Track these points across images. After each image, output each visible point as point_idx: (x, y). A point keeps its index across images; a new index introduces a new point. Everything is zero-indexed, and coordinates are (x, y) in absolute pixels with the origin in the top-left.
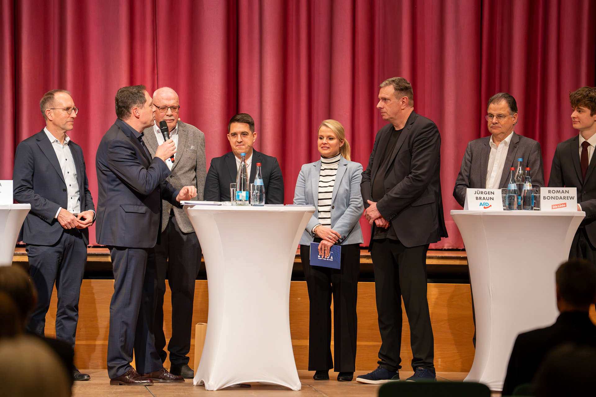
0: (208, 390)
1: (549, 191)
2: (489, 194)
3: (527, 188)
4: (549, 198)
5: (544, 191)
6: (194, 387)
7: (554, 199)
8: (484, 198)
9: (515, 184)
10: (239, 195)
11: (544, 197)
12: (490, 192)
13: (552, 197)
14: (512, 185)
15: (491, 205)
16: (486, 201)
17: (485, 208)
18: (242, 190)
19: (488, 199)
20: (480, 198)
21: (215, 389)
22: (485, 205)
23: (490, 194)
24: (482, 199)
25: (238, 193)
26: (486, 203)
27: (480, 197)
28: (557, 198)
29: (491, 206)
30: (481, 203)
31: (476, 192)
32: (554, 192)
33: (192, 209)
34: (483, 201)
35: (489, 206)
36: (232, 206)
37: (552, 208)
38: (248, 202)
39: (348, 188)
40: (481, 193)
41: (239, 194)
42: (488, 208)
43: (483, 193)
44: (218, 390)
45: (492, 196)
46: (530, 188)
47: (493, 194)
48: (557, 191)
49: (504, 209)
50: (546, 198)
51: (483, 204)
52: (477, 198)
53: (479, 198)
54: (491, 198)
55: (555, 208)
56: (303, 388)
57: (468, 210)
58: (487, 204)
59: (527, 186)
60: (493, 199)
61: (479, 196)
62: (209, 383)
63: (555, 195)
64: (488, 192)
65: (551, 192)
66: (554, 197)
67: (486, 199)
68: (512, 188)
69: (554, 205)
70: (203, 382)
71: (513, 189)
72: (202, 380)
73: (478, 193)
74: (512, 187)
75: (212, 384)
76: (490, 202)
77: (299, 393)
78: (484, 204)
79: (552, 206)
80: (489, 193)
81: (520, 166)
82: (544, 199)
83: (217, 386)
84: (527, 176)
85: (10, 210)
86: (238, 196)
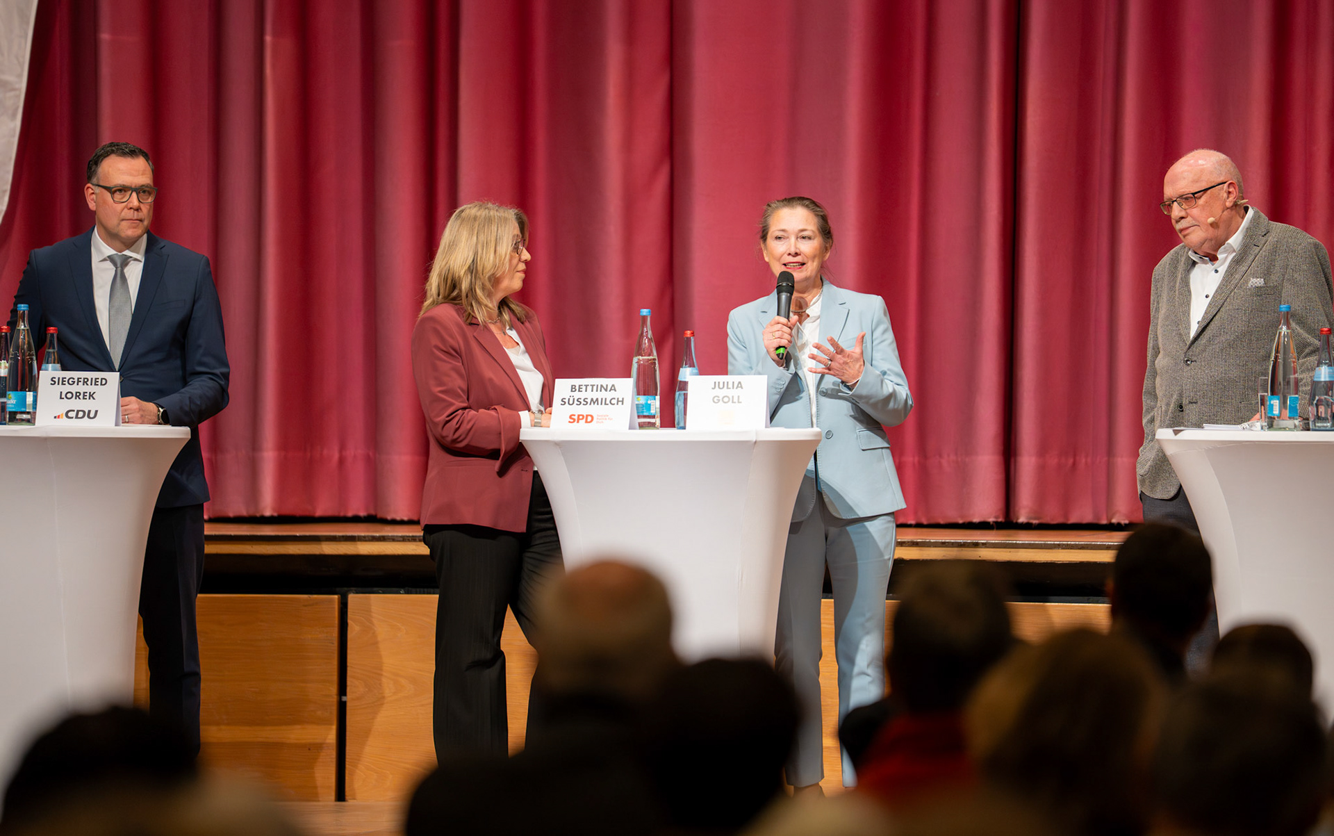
85: (756, 442)
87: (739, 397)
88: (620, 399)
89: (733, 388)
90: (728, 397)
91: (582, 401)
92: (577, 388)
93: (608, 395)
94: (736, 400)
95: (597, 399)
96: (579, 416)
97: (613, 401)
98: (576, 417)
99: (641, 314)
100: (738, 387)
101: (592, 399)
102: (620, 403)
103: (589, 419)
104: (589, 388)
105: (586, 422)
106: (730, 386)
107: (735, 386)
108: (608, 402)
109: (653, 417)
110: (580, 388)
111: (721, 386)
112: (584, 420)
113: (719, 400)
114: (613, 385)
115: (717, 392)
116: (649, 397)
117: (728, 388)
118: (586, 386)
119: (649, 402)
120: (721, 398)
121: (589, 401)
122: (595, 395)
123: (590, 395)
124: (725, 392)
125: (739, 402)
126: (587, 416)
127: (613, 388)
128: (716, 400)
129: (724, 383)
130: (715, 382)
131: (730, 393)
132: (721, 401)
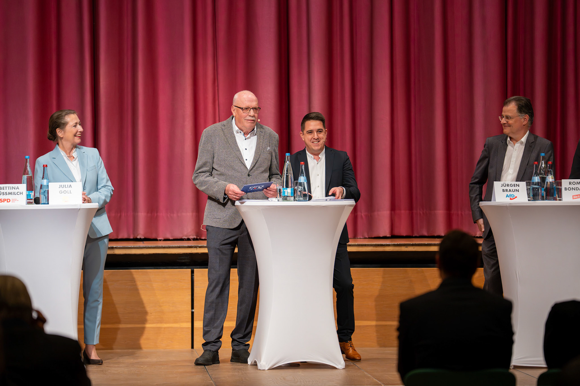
0: (260, 370)
1: (570, 182)
3: (550, 180)
4: (569, 189)
5: (565, 183)
6: (249, 366)
7: (575, 190)
8: (510, 190)
9: (539, 177)
11: (565, 188)
12: (516, 185)
13: (572, 188)
14: (536, 178)
15: (516, 196)
16: (512, 193)
17: (511, 199)
19: (514, 191)
20: (507, 190)
21: (267, 369)
22: (511, 196)
26: (512, 195)
27: (506, 190)
28: (577, 189)
29: (516, 197)
30: (507, 195)
31: (502, 184)
32: (574, 183)
34: (509, 193)
35: (515, 197)
36: (278, 202)
37: (573, 199)
38: (293, 198)
40: (507, 185)
42: (513, 200)
43: (509, 186)
44: (268, 370)
45: (517, 188)
46: (552, 180)
47: (519, 186)
48: (577, 182)
49: (529, 200)
50: (567, 189)
51: (509, 195)
52: (503, 190)
54: (516, 190)
55: (575, 198)
56: (347, 366)
57: (495, 201)
58: (513, 196)
59: (550, 178)
60: (518, 191)
61: (505, 188)
62: (261, 364)
63: (576, 186)
64: (513, 185)
65: (572, 184)
66: (575, 188)
67: (512, 191)
68: (536, 181)
69: (575, 196)
70: (256, 362)
71: (537, 181)
72: (255, 360)
73: (505, 186)
74: (536, 179)
75: (264, 364)
76: (515, 194)
77: (343, 371)
78: (510, 196)
79: (573, 196)
80: (514, 185)
81: (542, 160)
82: (565, 190)
83: (268, 366)
84: (549, 169)
85: (80, 209)
86: (284, 192)
87: (70, 191)
88: (21, 192)
89: (68, 187)
90: (66, 191)
91: (4, 193)
92: (2, 188)
93: (16, 191)
94: (69, 192)
95: (11, 193)
96: (4, 199)
97: (18, 193)
98: (3, 200)
99: (26, 158)
100: (70, 187)
101: (9, 193)
102: (21, 194)
103: (8, 201)
104: (7, 188)
105: (7, 202)
106: (66, 186)
108: (16, 194)
109: (32, 199)
110: (3, 188)
111: (63, 187)
112: (6, 201)
113: (62, 193)
114: (18, 187)
115: (61, 189)
116: (30, 191)
117: (65, 187)
118: (6, 187)
119: (30, 193)
120: (63, 191)
121: (8, 193)
122: (10, 191)
123: (8, 191)
124: (64, 189)
126: (7, 199)
127: (18, 188)
129: (64, 185)
130: (60, 185)
131: (67, 189)
132: (63, 193)
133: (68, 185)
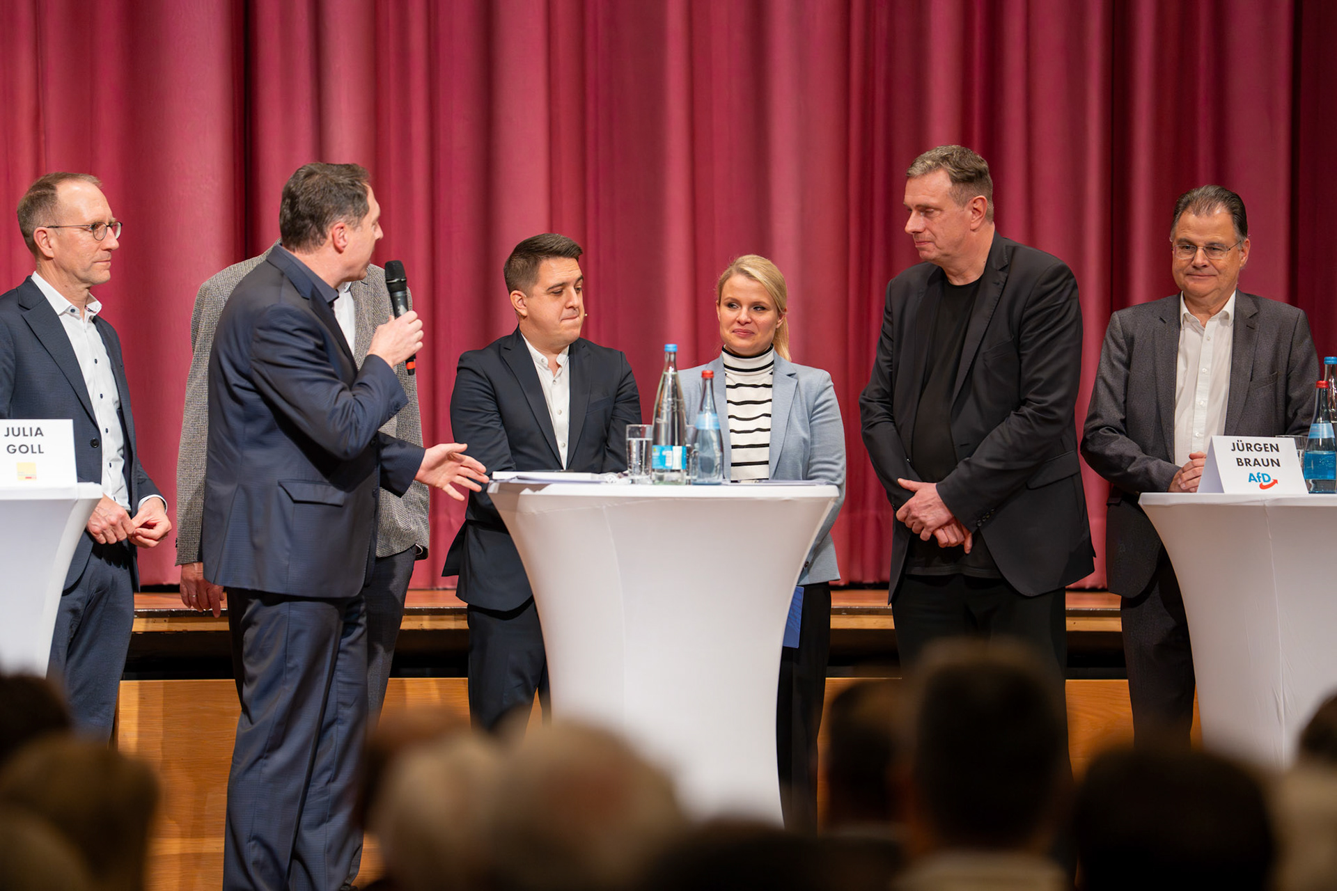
2: (1266, 451)
8: (1256, 462)
10: (665, 457)
12: (1269, 446)
15: (1275, 479)
16: (1262, 469)
17: (1262, 487)
18: (676, 443)
19: (1266, 463)
20: (1248, 462)
22: (1261, 479)
23: (1269, 449)
24: (1252, 463)
25: (663, 449)
26: (1263, 475)
27: (1245, 459)
29: (1275, 481)
30: (1251, 475)
31: (1234, 444)
33: (538, 493)
34: (1255, 470)
35: (1272, 481)
39: (806, 436)
40: (1248, 448)
41: (664, 453)
42: (1273, 487)
43: (1253, 448)
45: (1273, 455)
47: (1277, 450)
51: (1256, 476)
52: (1239, 461)
53: (1243, 461)
54: (1272, 460)
57: (1223, 492)
58: (1266, 478)
60: (1278, 465)
61: (1245, 454)
64: (1262, 446)
67: (1261, 463)
68: (1323, 435)
71: (1326, 437)
73: (1241, 448)
74: (1323, 432)
76: (1272, 471)
78: (1259, 477)
80: (1265, 448)
87: (39, 446)
89: (31, 435)
90: (25, 446)
94: (36, 449)
100: (37, 433)
106: (27, 432)
107: (34, 433)
111: (16, 433)
113: (15, 450)
115: (12, 440)
117: (25, 435)
120: (17, 448)
124: (21, 440)
125: (40, 452)
128: (11, 449)
129: (19, 429)
130: (8, 429)
131: (28, 441)
132: (18, 450)
133: (31, 429)
